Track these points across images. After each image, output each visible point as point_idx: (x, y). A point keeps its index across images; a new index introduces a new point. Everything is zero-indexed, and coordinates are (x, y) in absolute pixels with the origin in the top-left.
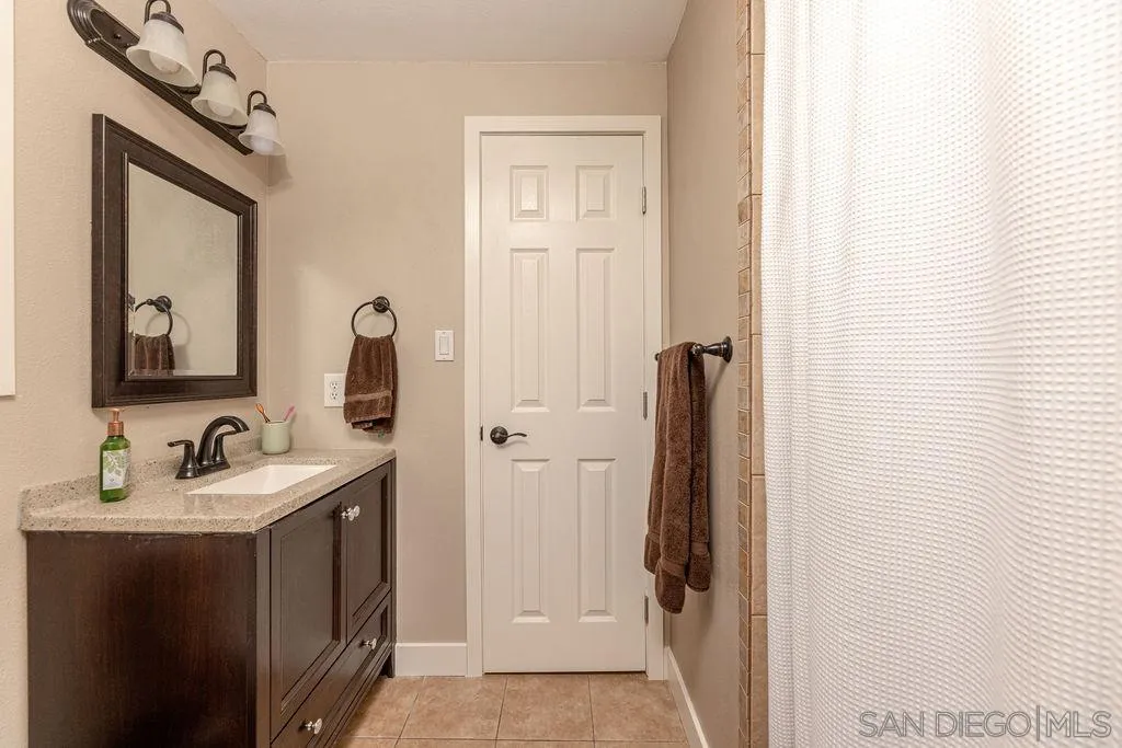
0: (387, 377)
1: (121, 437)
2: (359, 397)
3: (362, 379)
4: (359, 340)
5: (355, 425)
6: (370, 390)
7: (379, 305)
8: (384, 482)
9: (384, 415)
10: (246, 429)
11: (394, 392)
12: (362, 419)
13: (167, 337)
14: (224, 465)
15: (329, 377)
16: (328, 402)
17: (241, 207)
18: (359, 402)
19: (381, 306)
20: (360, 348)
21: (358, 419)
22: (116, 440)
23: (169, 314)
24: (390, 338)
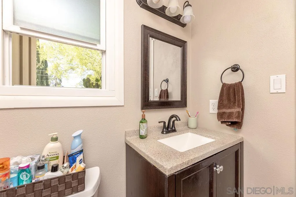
0: (239, 101)
1: (145, 119)
2: (224, 110)
3: (225, 102)
4: (224, 85)
5: (222, 122)
6: (230, 108)
7: (234, 68)
8: (237, 153)
9: (237, 120)
10: (180, 120)
11: (243, 109)
12: (225, 120)
13: (167, 90)
14: (175, 131)
15: (212, 101)
16: (211, 111)
17: (181, 44)
18: (224, 113)
19: (235, 69)
20: (225, 88)
21: (223, 120)
22: (143, 120)
23: (168, 83)
24: (240, 83)
